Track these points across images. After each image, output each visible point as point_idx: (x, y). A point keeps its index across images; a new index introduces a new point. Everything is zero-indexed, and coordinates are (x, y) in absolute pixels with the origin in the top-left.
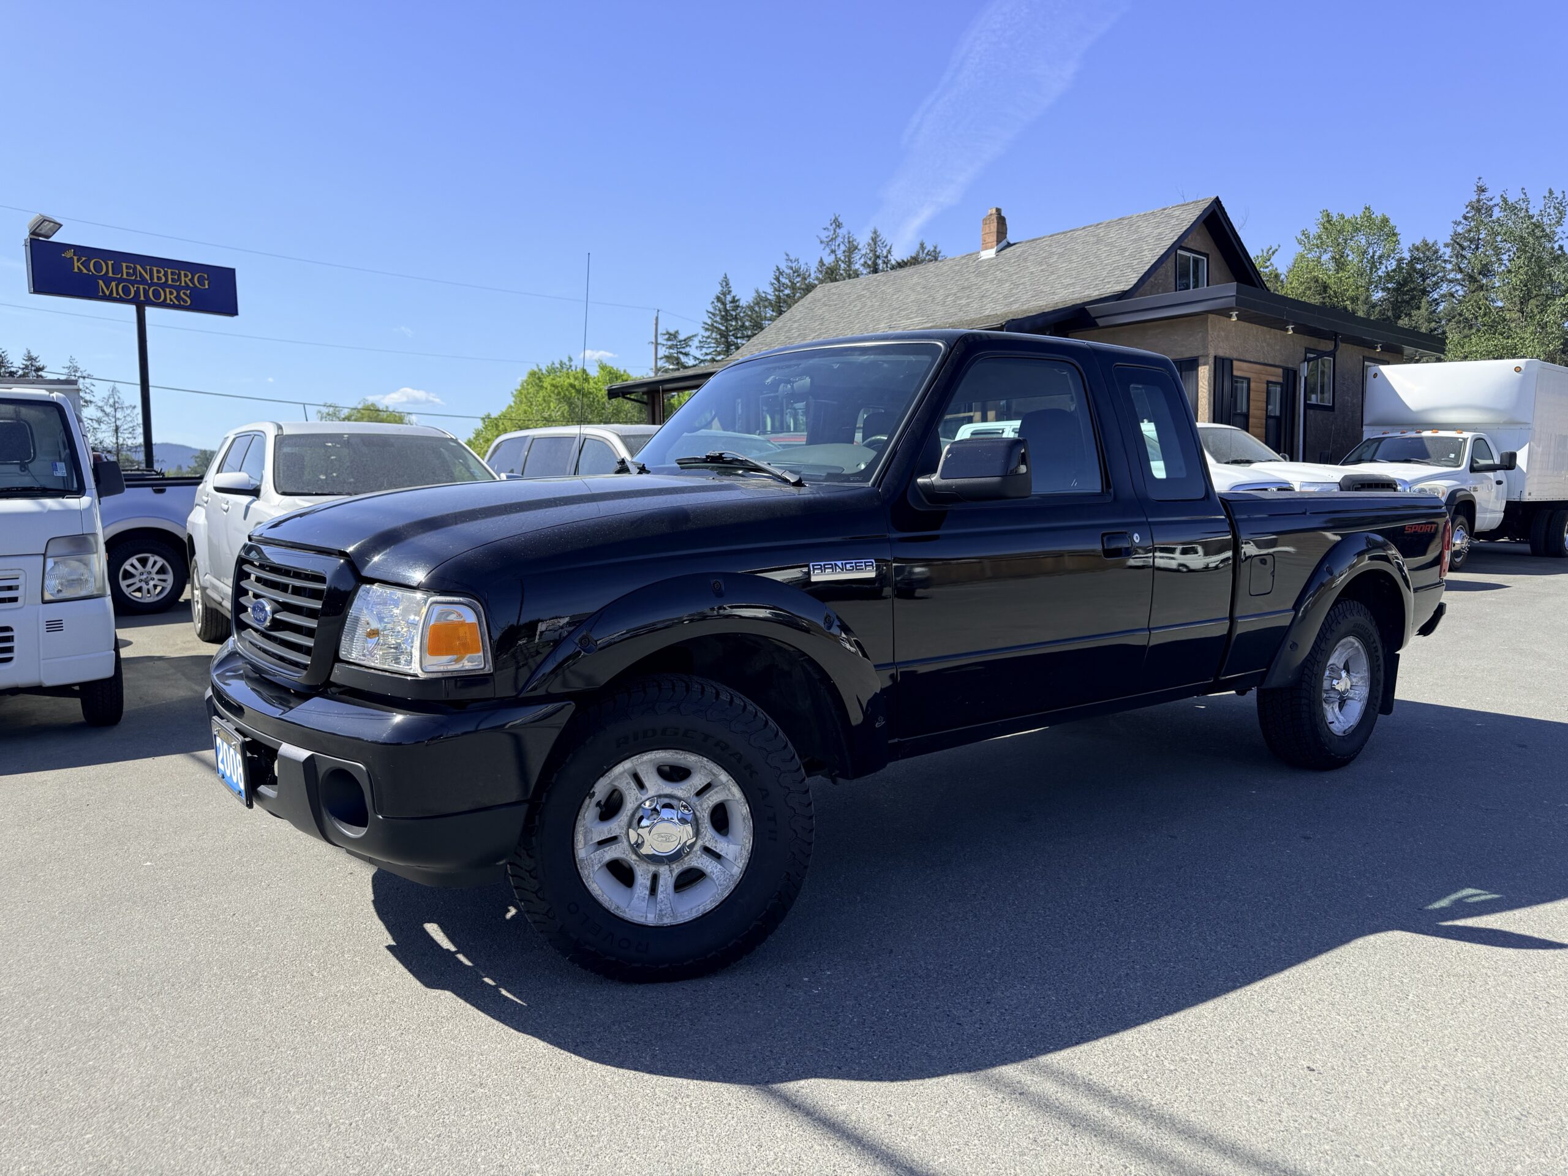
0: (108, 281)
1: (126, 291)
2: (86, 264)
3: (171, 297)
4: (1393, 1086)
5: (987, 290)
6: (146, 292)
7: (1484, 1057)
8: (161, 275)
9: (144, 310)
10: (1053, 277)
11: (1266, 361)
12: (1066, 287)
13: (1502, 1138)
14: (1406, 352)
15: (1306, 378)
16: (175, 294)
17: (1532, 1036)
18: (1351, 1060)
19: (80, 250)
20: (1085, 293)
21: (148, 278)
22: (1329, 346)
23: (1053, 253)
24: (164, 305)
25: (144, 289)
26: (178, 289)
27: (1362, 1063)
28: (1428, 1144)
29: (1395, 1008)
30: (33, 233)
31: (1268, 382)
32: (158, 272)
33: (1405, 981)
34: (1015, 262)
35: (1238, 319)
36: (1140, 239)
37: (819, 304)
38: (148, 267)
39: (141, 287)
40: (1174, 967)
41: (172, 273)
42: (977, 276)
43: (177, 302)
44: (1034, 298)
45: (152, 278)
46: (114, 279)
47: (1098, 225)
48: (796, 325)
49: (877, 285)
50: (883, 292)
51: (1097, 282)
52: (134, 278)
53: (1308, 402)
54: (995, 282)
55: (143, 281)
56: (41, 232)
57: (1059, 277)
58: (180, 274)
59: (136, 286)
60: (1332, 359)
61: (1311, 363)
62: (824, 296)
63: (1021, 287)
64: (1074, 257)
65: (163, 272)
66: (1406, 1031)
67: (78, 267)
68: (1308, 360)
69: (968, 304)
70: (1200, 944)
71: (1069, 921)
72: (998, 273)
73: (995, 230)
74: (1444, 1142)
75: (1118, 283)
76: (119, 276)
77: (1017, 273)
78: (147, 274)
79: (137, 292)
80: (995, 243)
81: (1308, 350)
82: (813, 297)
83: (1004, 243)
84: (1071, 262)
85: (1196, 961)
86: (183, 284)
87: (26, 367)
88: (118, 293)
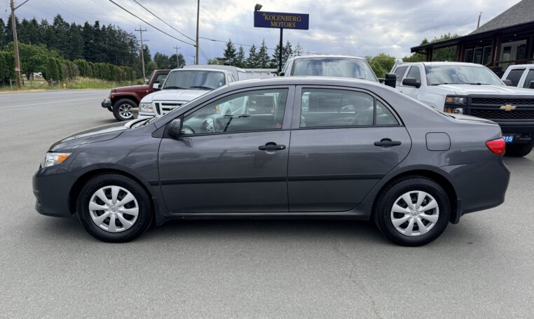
0: (273, 22)
2: (268, 17)
16: (291, 24)
19: (267, 13)
21: (284, 20)
24: (288, 28)
30: (255, 9)
38: (284, 16)
41: (291, 18)
43: (291, 27)
52: (280, 20)
56: (258, 9)
65: (288, 18)
76: (277, 20)
79: (281, 24)
86: (294, 20)
88: (276, 25)
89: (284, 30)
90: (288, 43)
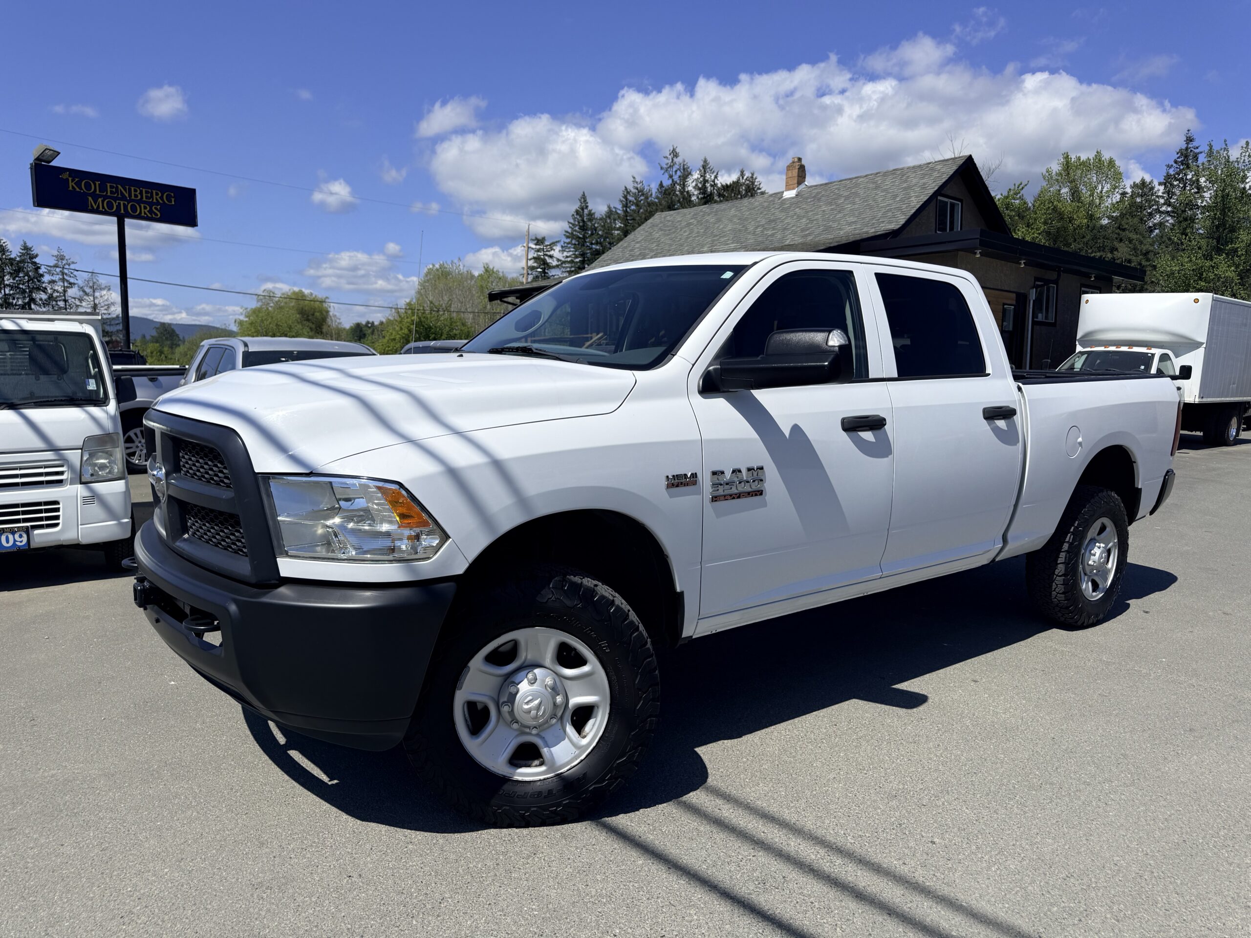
0: (95, 198)
1: (110, 206)
2: (78, 184)
3: (145, 211)
4: (991, 857)
5: (788, 224)
6: (125, 207)
7: (1054, 839)
8: (137, 193)
9: (124, 221)
10: (839, 215)
11: (1003, 288)
12: (850, 224)
13: (1051, 891)
14: (1114, 281)
15: (1034, 301)
16: (148, 209)
17: (1089, 826)
18: (968, 839)
19: (74, 173)
20: (864, 230)
21: (127, 195)
22: (1053, 275)
23: (841, 196)
24: (139, 217)
25: (124, 204)
26: (151, 204)
27: (975, 841)
28: (1003, 893)
29: (1005, 805)
30: (37, 159)
31: (1004, 304)
32: (136, 191)
33: (1016, 786)
34: (811, 202)
35: (981, 255)
36: (909, 187)
37: (656, 229)
38: (127, 187)
39: (122, 203)
40: (866, 774)
41: (147, 192)
42: (782, 211)
43: (149, 215)
44: (824, 232)
45: (130, 195)
46: (100, 196)
47: (877, 174)
48: (638, 245)
49: (703, 216)
50: (707, 221)
51: (874, 221)
52: (116, 195)
53: (1035, 319)
54: (795, 217)
55: (123, 198)
56: (44, 158)
57: (845, 216)
58: (152, 193)
59: (117, 201)
60: (1055, 286)
61: (1039, 289)
62: (661, 222)
63: (815, 222)
64: (857, 200)
65: (139, 191)
66: (1008, 821)
67: (72, 186)
68: (1036, 287)
69: (772, 235)
70: (887, 758)
71: (801, 739)
72: (797, 210)
73: (796, 175)
74: (1014, 892)
75: (890, 222)
76: (105, 194)
77: (812, 211)
78: (126, 192)
79: (119, 206)
80: (796, 185)
81: (1037, 279)
82: (651, 223)
83: (802, 187)
84: (854, 203)
85: (882, 770)
86: (155, 201)
87: (23, 254)
88: (103, 207)
89: (127, 221)
90: (26, 248)
